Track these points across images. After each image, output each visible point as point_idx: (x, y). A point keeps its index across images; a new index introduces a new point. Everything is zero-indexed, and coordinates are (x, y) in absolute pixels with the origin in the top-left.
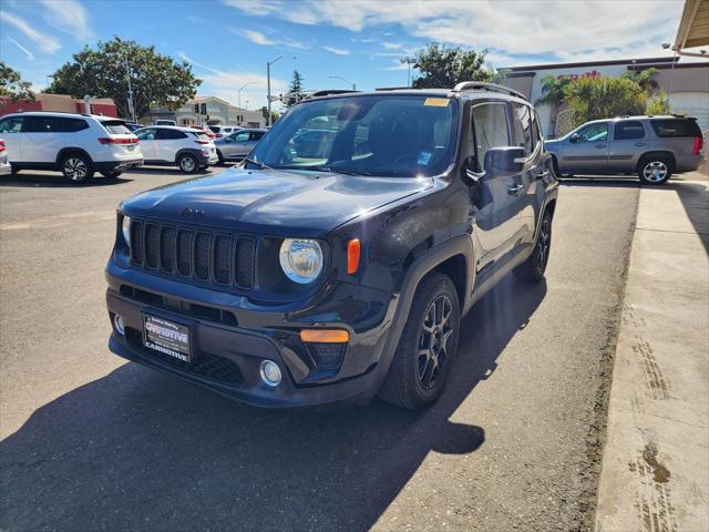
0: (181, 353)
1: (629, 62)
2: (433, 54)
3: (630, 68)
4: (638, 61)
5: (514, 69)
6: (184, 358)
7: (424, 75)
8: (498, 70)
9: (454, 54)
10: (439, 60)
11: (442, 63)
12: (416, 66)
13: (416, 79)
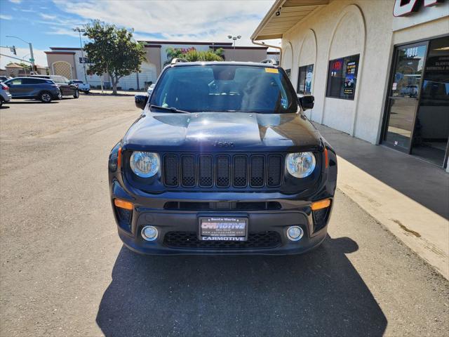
0: (238, 237)
1: (211, 44)
2: (97, 28)
3: (211, 47)
4: (215, 44)
5: (148, 42)
6: (241, 239)
7: (93, 41)
8: (139, 42)
9: (112, 29)
10: (102, 32)
11: (105, 34)
12: (85, 34)
13: (87, 43)
